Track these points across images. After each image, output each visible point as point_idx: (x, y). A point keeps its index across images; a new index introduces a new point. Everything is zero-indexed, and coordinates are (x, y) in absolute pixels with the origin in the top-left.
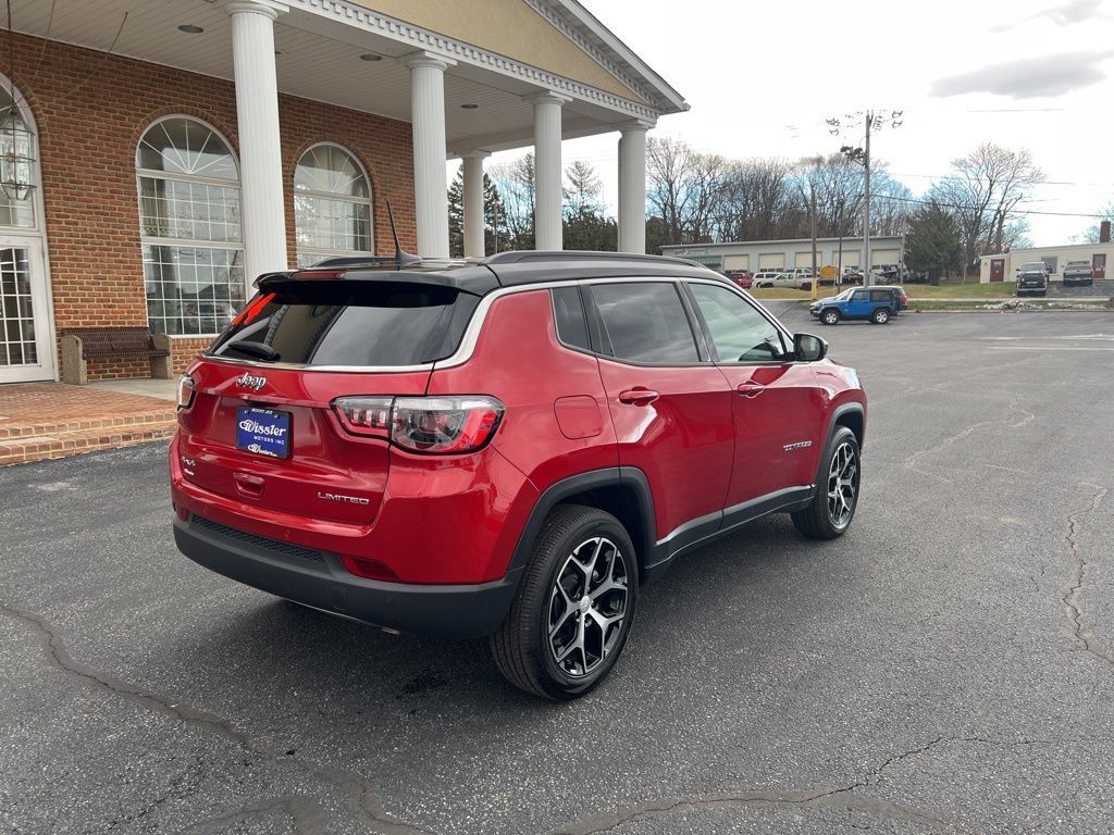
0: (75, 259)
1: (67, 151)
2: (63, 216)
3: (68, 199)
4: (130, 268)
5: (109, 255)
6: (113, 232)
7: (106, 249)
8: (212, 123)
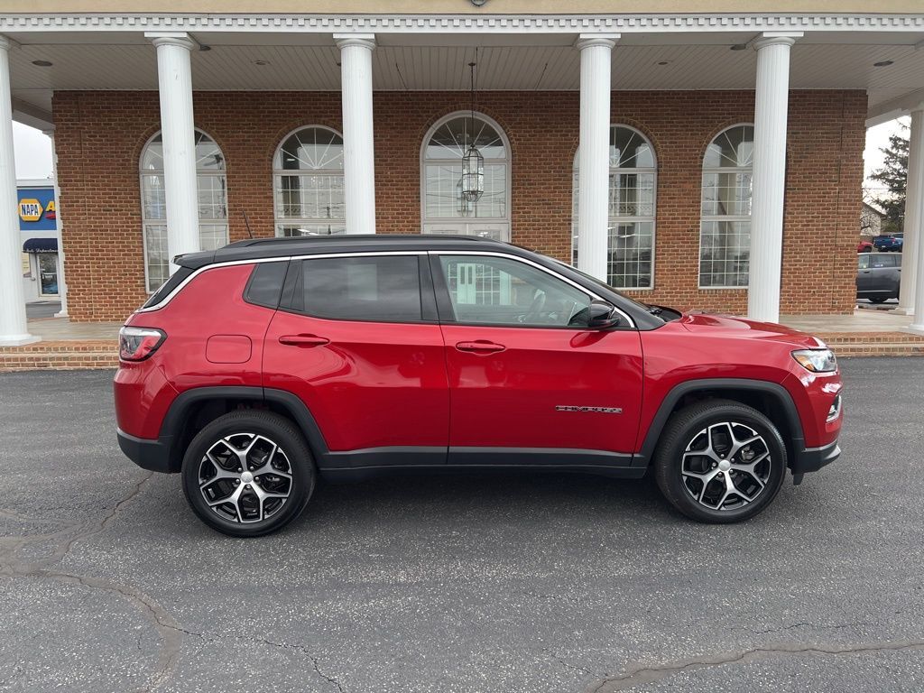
0: (526, 237)
1: (528, 164)
2: (521, 208)
3: (526, 196)
4: (562, 240)
5: (549, 232)
6: (553, 216)
7: (547, 229)
8: (634, 126)
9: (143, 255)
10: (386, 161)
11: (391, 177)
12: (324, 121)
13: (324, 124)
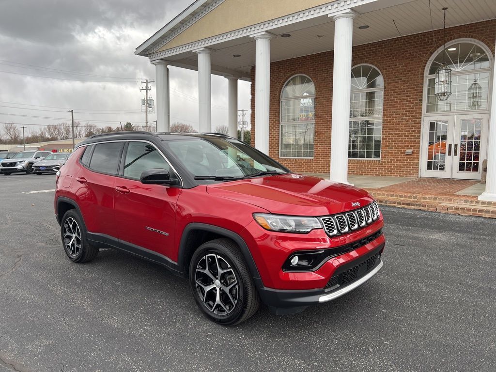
9: (279, 139)
10: (401, 79)
11: (404, 89)
12: (366, 61)
13: (366, 63)
